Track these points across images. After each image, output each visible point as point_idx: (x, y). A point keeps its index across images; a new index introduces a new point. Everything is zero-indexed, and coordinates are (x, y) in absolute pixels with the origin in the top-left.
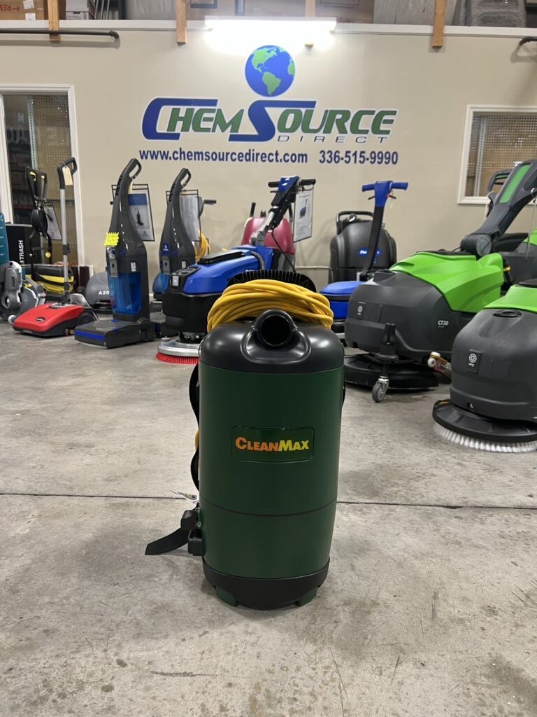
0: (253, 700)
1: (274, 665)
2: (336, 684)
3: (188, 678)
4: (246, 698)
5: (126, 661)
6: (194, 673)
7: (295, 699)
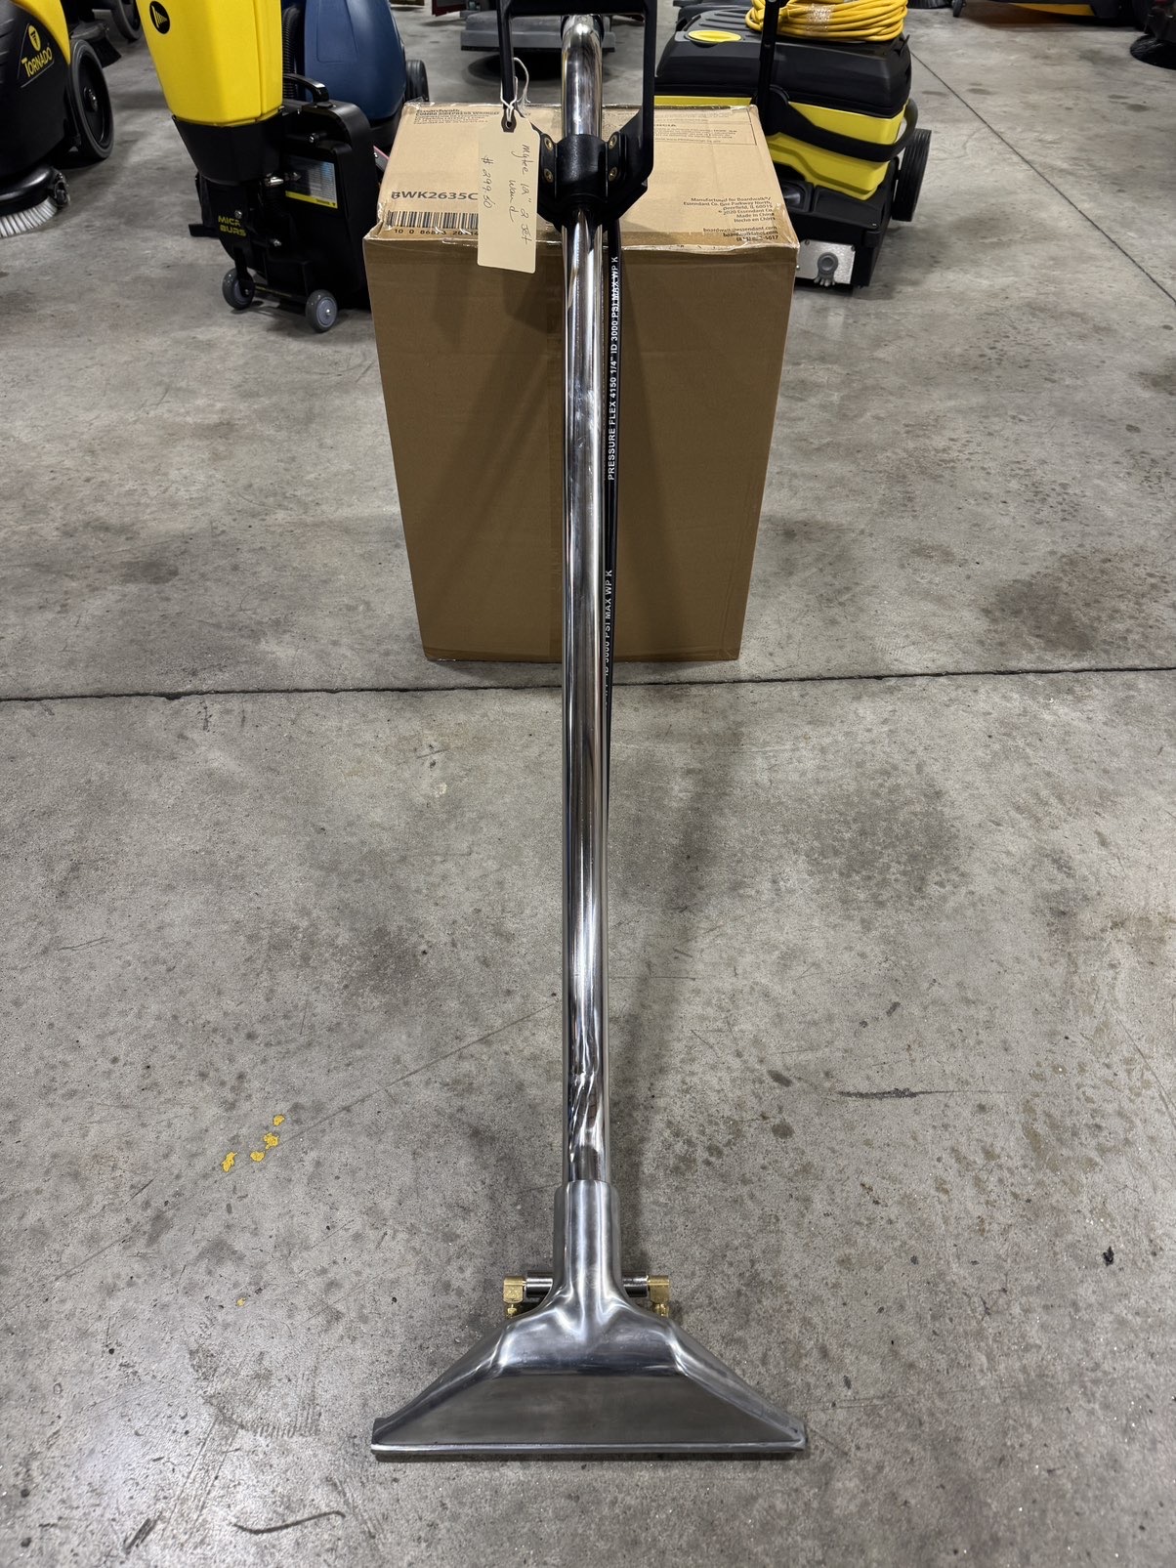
0: (1033, 1136)
1: (1039, 1064)
2: (1153, 1092)
3: (908, 1101)
4: (1020, 1133)
5: (785, 1074)
6: (913, 1090)
7: (1098, 1127)
